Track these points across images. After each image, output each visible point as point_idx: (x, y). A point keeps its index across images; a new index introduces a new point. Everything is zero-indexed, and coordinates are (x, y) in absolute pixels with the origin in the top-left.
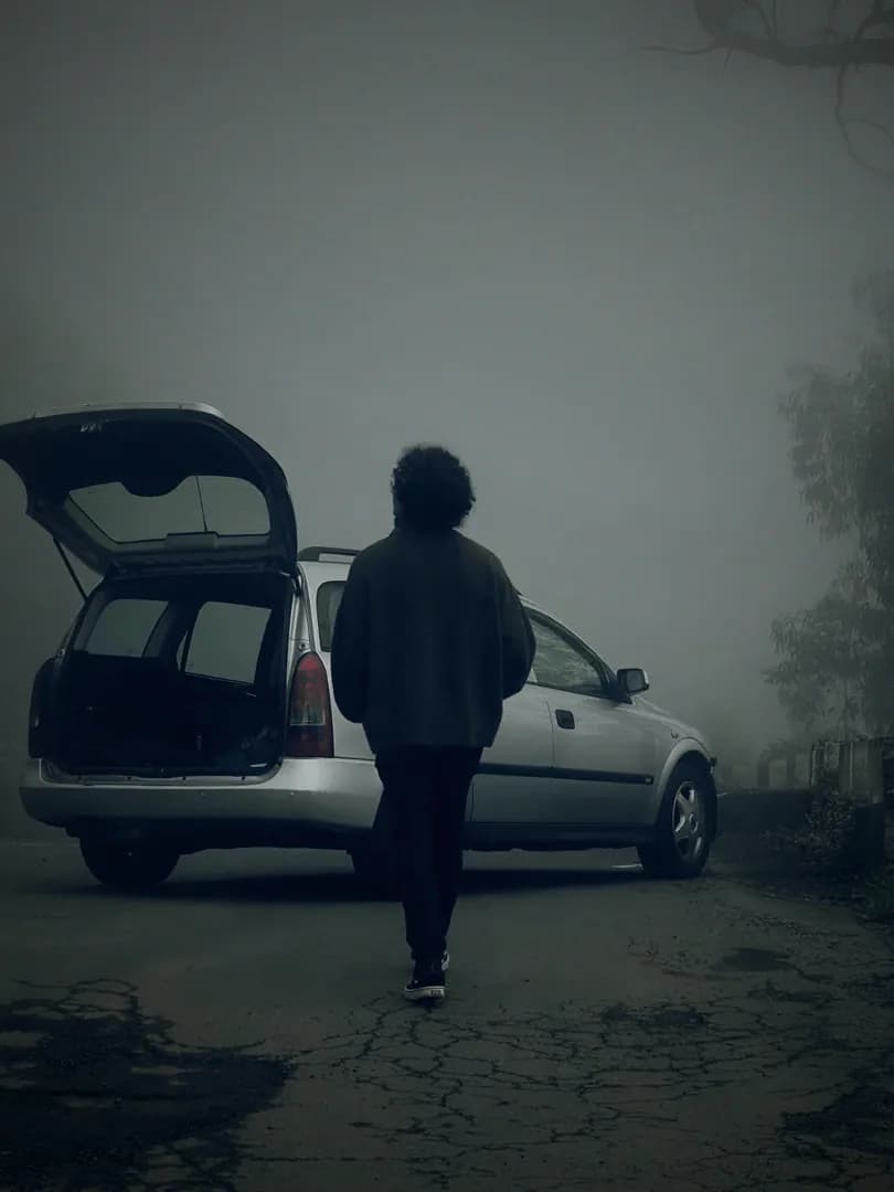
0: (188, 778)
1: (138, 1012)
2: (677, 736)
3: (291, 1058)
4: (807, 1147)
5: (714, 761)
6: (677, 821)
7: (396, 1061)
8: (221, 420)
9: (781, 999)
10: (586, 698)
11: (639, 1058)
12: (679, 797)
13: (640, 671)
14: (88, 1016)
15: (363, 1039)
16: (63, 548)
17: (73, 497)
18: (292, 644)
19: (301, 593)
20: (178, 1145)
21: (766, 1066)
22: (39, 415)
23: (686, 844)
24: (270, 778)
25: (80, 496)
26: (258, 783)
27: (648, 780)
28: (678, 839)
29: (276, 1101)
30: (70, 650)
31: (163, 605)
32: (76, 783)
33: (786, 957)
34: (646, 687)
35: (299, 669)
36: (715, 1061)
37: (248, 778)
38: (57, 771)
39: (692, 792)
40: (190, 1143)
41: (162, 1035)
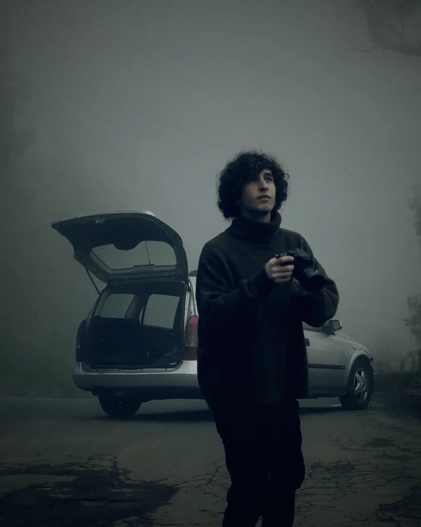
0: (143, 370)
1: (117, 467)
2: (355, 349)
3: (178, 485)
4: (387, 517)
5: (372, 359)
6: (356, 386)
7: (222, 485)
8: (154, 217)
9: (388, 459)
10: (315, 332)
11: (323, 483)
12: (357, 375)
13: (338, 321)
14: (95, 469)
15: (209, 477)
16: (90, 273)
17: (94, 251)
18: (186, 312)
19: (190, 290)
20: (127, 519)
21: (377, 485)
22: (78, 216)
23: (360, 395)
24: (178, 369)
25: (96, 250)
26: (173, 371)
27: (343, 368)
28: (356, 393)
29: (169, 502)
30: (93, 315)
31: (133, 296)
32: (97, 373)
33: (394, 441)
34: (341, 328)
35: (190, 322)
36: (355, 484)
37: (168, 369)
38: (88, 367)
39: (363, 372)
40: (132, 518)
41: (126, 476)
